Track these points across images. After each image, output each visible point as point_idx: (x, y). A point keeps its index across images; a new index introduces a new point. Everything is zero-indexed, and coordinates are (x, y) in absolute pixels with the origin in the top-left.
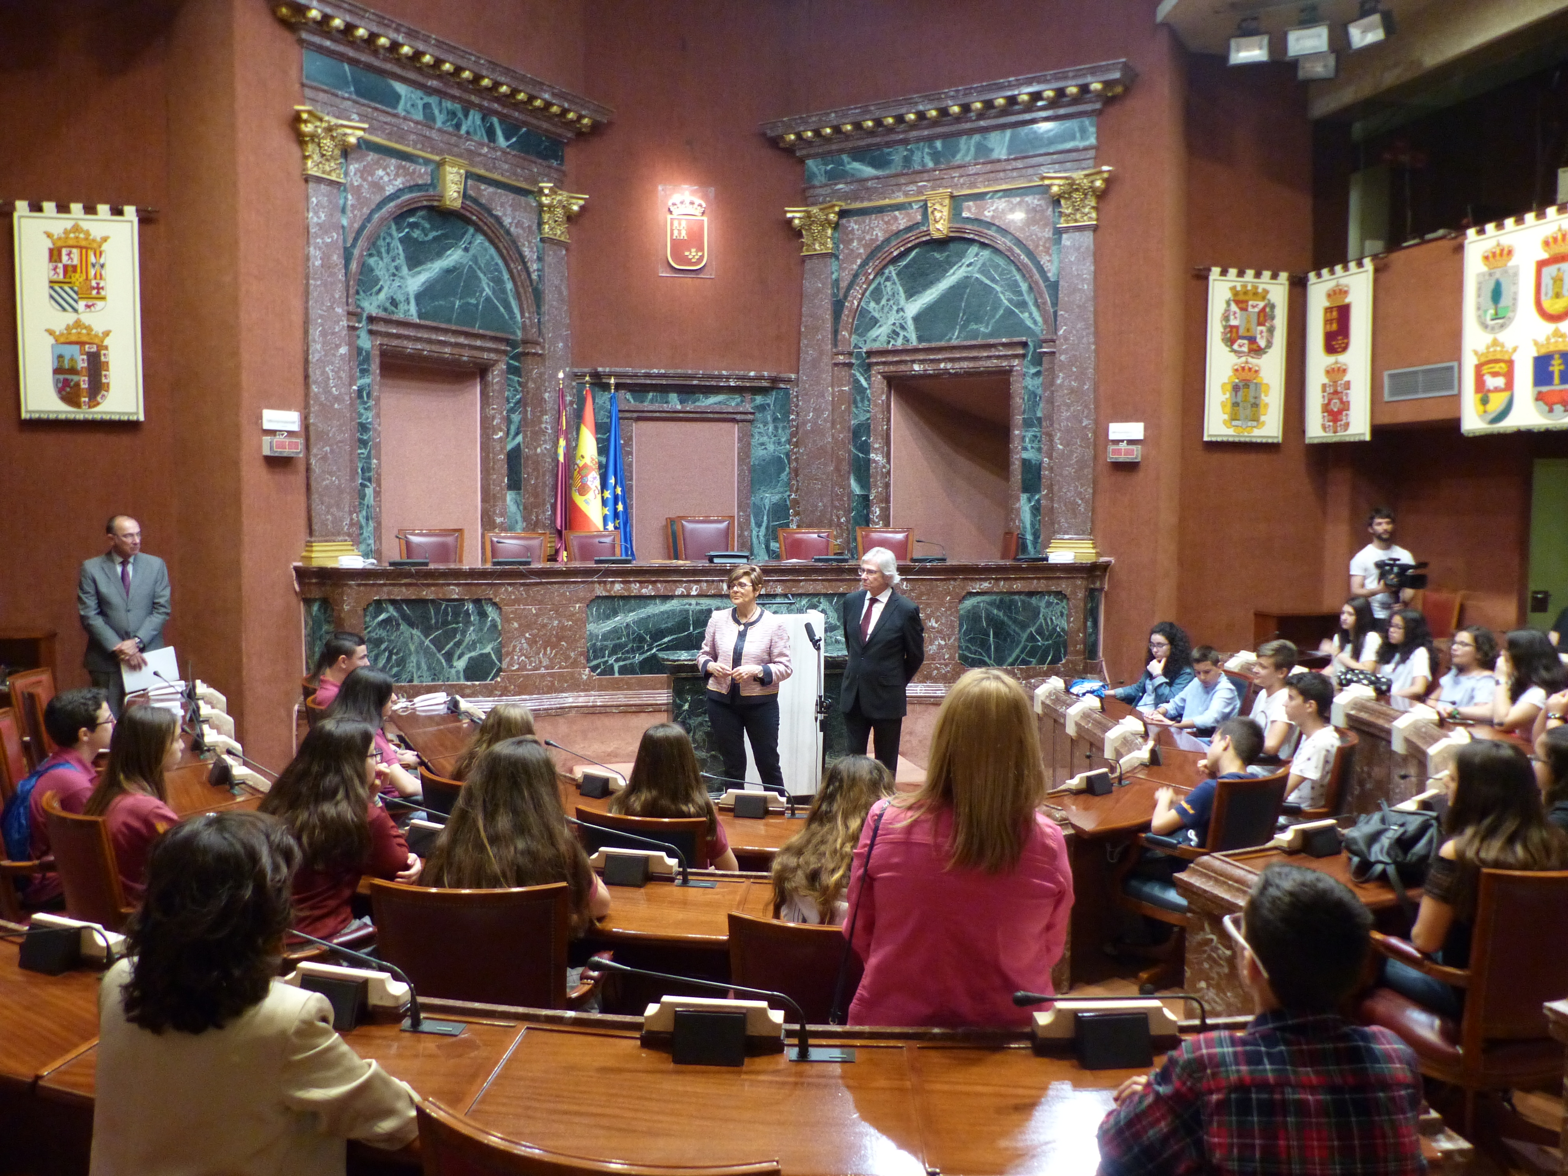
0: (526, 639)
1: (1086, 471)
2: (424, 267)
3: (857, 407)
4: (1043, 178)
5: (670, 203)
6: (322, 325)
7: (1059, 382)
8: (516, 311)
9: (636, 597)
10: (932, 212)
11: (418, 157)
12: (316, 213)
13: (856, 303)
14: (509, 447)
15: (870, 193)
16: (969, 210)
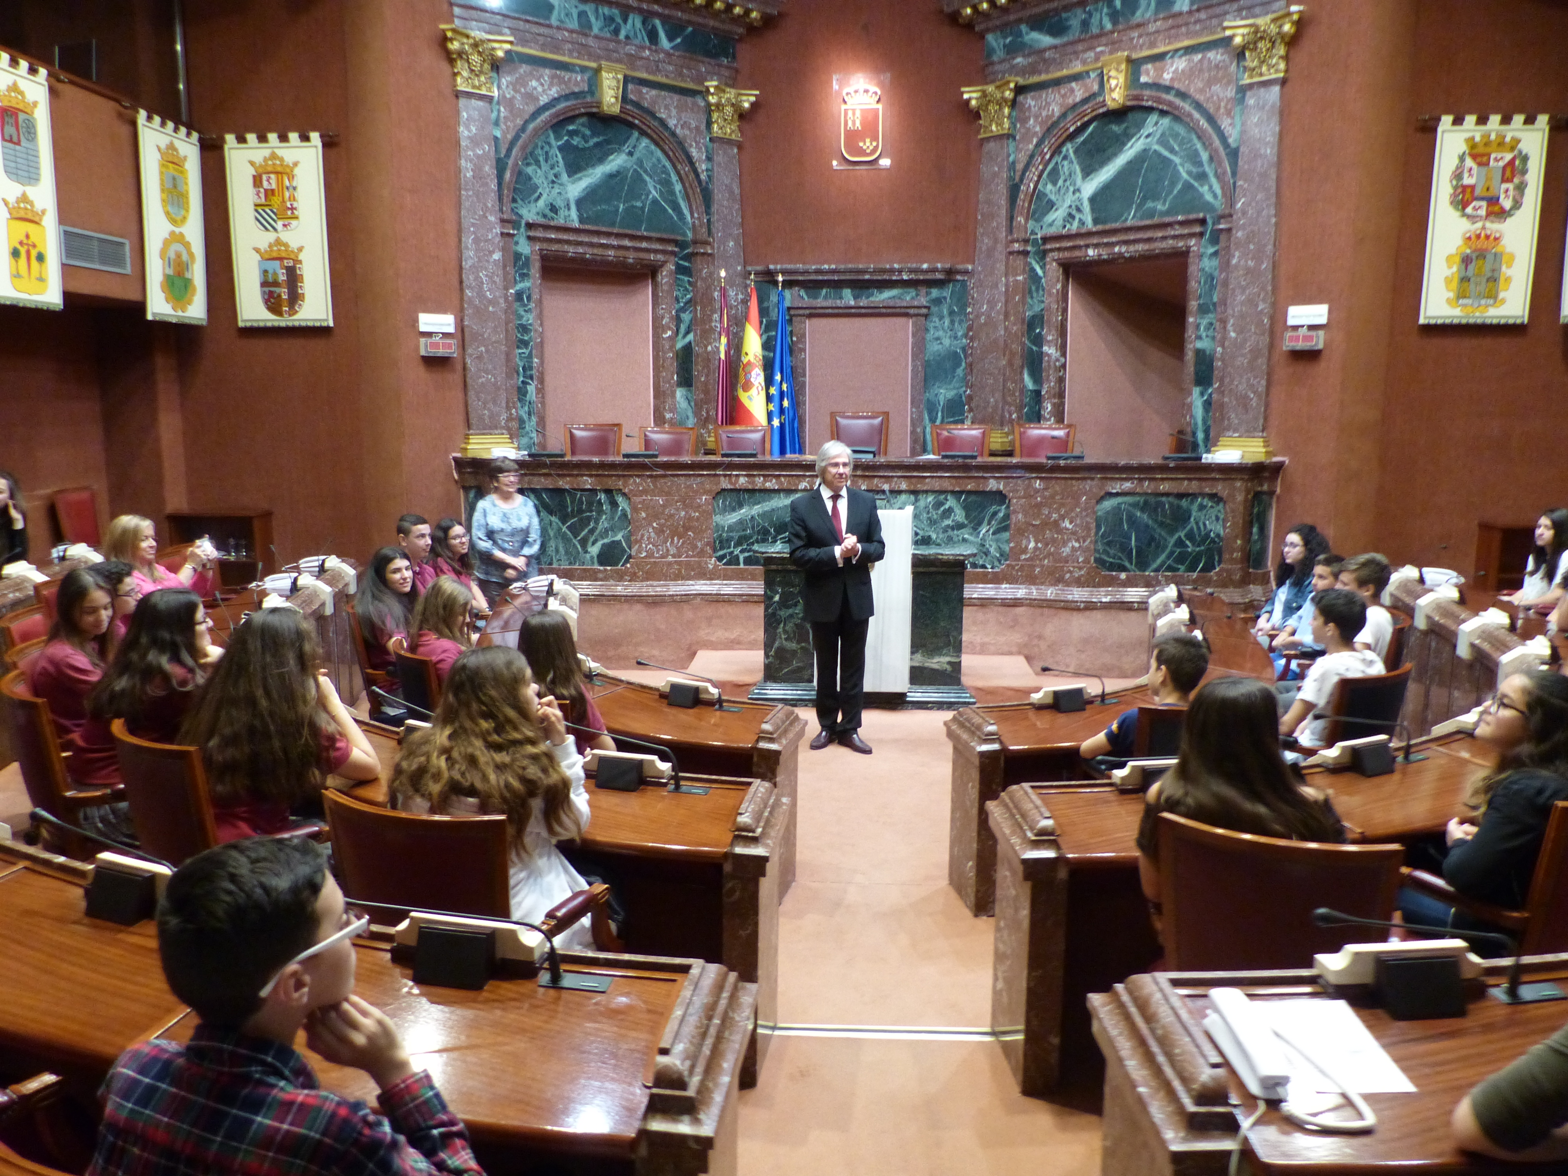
0: (653, 528)
1: (1260, 361)
2: (585, 173)
3: (1032, 298)
4: (1225, 29)
5: (844, 94)
6: (474, 232)
7: (1234, 261)
8: (686, 212)
9: (760, 491)
10: (1108, 80)
11: (574, 65)
12: (468, 128)
13: (1032, 186)
14: (679, 345)
15: (1048, 64)
16: (1148, 74)
